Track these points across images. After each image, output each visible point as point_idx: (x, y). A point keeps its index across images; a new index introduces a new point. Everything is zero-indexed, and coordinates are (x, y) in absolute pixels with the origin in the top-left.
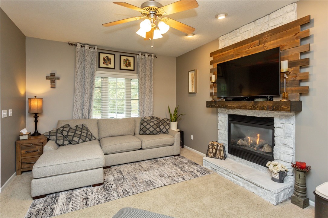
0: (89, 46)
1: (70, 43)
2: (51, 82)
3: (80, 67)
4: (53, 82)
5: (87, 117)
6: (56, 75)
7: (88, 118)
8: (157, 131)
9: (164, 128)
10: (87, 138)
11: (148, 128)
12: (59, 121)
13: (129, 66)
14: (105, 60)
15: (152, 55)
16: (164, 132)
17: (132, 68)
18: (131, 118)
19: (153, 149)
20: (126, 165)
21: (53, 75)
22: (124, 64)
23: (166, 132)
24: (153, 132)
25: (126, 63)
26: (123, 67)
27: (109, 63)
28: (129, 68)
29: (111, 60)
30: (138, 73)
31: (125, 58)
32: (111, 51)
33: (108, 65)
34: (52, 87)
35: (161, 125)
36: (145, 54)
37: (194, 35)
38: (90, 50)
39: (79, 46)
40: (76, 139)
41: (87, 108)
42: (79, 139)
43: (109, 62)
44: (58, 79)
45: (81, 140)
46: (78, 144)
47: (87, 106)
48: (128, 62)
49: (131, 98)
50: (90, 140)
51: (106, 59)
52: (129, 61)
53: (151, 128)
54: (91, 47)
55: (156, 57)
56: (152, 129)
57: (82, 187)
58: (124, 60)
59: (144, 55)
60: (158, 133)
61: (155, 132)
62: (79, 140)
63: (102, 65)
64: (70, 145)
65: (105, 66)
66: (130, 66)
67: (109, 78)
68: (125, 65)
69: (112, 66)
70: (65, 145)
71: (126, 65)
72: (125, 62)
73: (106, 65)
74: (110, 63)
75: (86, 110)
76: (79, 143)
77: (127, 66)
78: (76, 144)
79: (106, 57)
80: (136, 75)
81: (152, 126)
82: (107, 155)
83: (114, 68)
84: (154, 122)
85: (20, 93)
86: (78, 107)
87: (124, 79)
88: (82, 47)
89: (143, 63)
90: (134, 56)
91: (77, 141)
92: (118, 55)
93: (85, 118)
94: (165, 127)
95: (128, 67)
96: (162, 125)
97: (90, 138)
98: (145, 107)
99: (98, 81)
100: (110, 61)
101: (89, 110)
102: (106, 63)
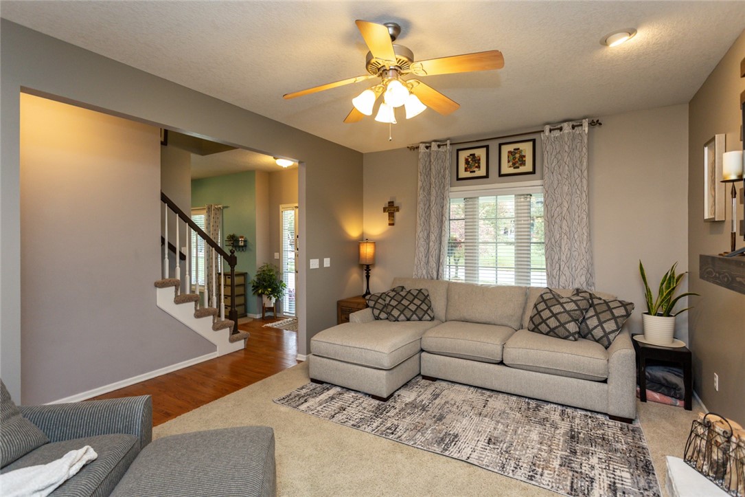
0: (438, 143)
1: (410, 146)
2: (389, 216)
3: (424, 185)
4: (391, 215)
5: (435, 276)
6: (395, 205)
7: (437, 278)
8: (568, 331)
9: (597, 326)
10: (414, 316)
11: (544, 318)
12: (395, 279)
13: (521, 165)
14: (469, 162)
15: (584, 121)
16: (597, 339)
17: (528, 167)
18: (529, 288)
19: (534, 373)
20: (465, 388)
21: (391, 204)
22: (509, 162)
23: (602, 338)
24: (556, 331)
25: (514, 159)
26: (506, 169)
27: (476, 167)
28: (522, 169)
29: (480, 160)
30: (542, 178)
31: (511, 148)
32: (477, 141)
33: (474, 172)
34: (390, 224)
35: (591, 317)
36: (562, 125)
37: (631, 32)
38: (440, 149)
39: (422, 147)
40: (396, 313)
41: (434, 259)
42: (399, 313)
43: (477, 165)
44: (398, 210)
45: (402, 315)
46: (396, 322)
47: (434, 256)
48: (517, 156)
49: (530, 239)
50: (420, 320)
51: (470, 160)
52: (521, 152)
53: (553, 319)
54: (441, 143)
55: (600, 124)
56: (553, 323)
57: (360, 392)
58: (510, 152)
59: (561, 129)
60: (571, 338)
61: (561, 331)
62: (399, 315)
63: (463, 174)
64: (387, 321)
65: (468, 174)
66: (523, 163)
67: (480, 198)
68: (511, 163)
69: (482, 172)
70: (381, 319)
71: (514, 164)
72: (511, 157)
73: (471, 172)
74: (479, 167)
75: (433, 264)
76: (398, 321)
77: (517, 165)
78: (394, 321)
79: (471, 155)
80: (539, 182)
81: (554, 315)
82: (430, 355)
83: (487, 176)
84: (565, 305)
85: (348, 235)
86: (421, 256)
87: (514, 196)
88: (427, 147)
89: (558, 151)
90: (534, 138)
91: (396, 316)
92: (494, 146)
93: (432, 279)
94: (601, 324)
95: (518, 167)
96: (595, 318)
97: (420, 316)
98: (563, 264)
99: (456, 207)
100: (479, 163)
101: (439, 263)
102: (470, 167)
